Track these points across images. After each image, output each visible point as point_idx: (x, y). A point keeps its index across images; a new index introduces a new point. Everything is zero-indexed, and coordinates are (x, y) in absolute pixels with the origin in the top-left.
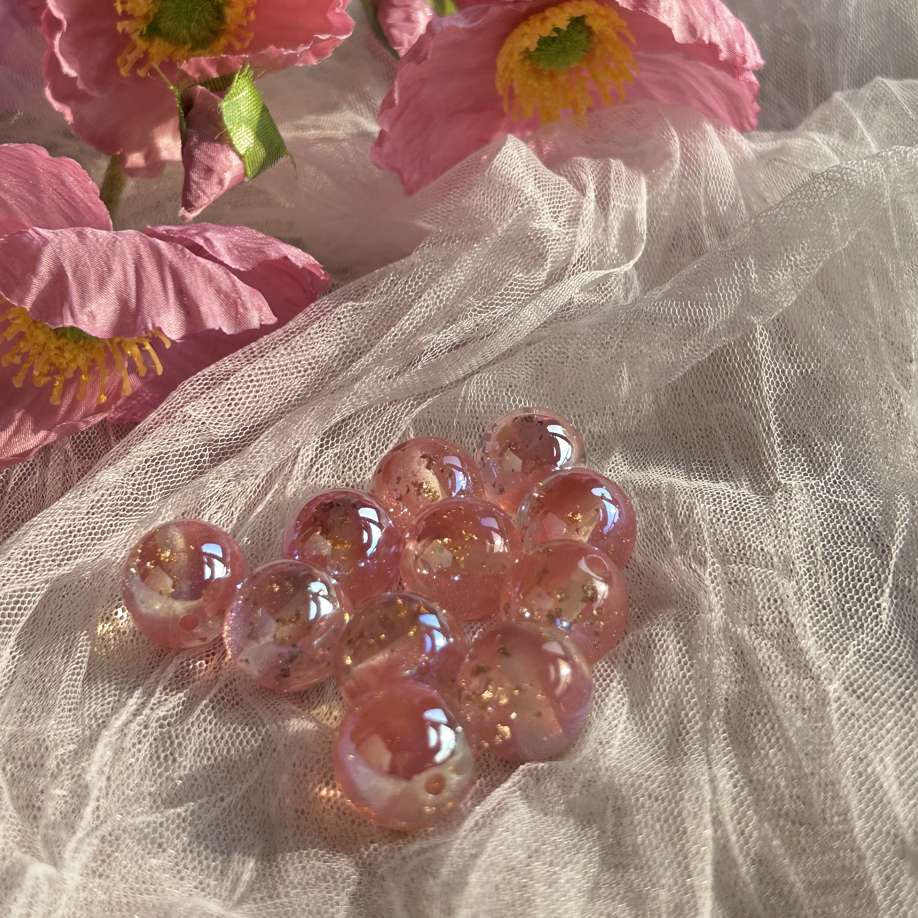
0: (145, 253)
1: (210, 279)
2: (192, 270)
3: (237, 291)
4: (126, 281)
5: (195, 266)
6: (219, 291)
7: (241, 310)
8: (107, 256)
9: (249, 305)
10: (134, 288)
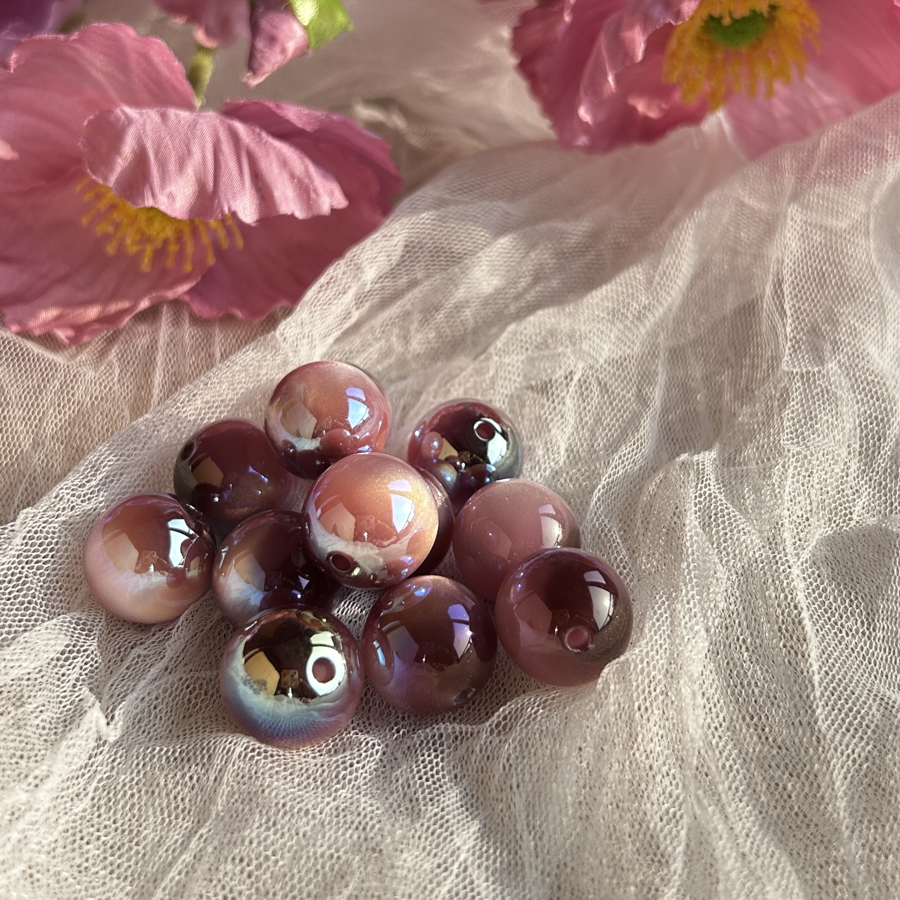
0: (224, 137)
1: (284, 163)
2: (268, 155)
3: (309, 177)
4: (205, 164)
5: (271, 150)
6: (292, 176)
7: (313, 195)
9: (321, 190)
10: (212, 171)
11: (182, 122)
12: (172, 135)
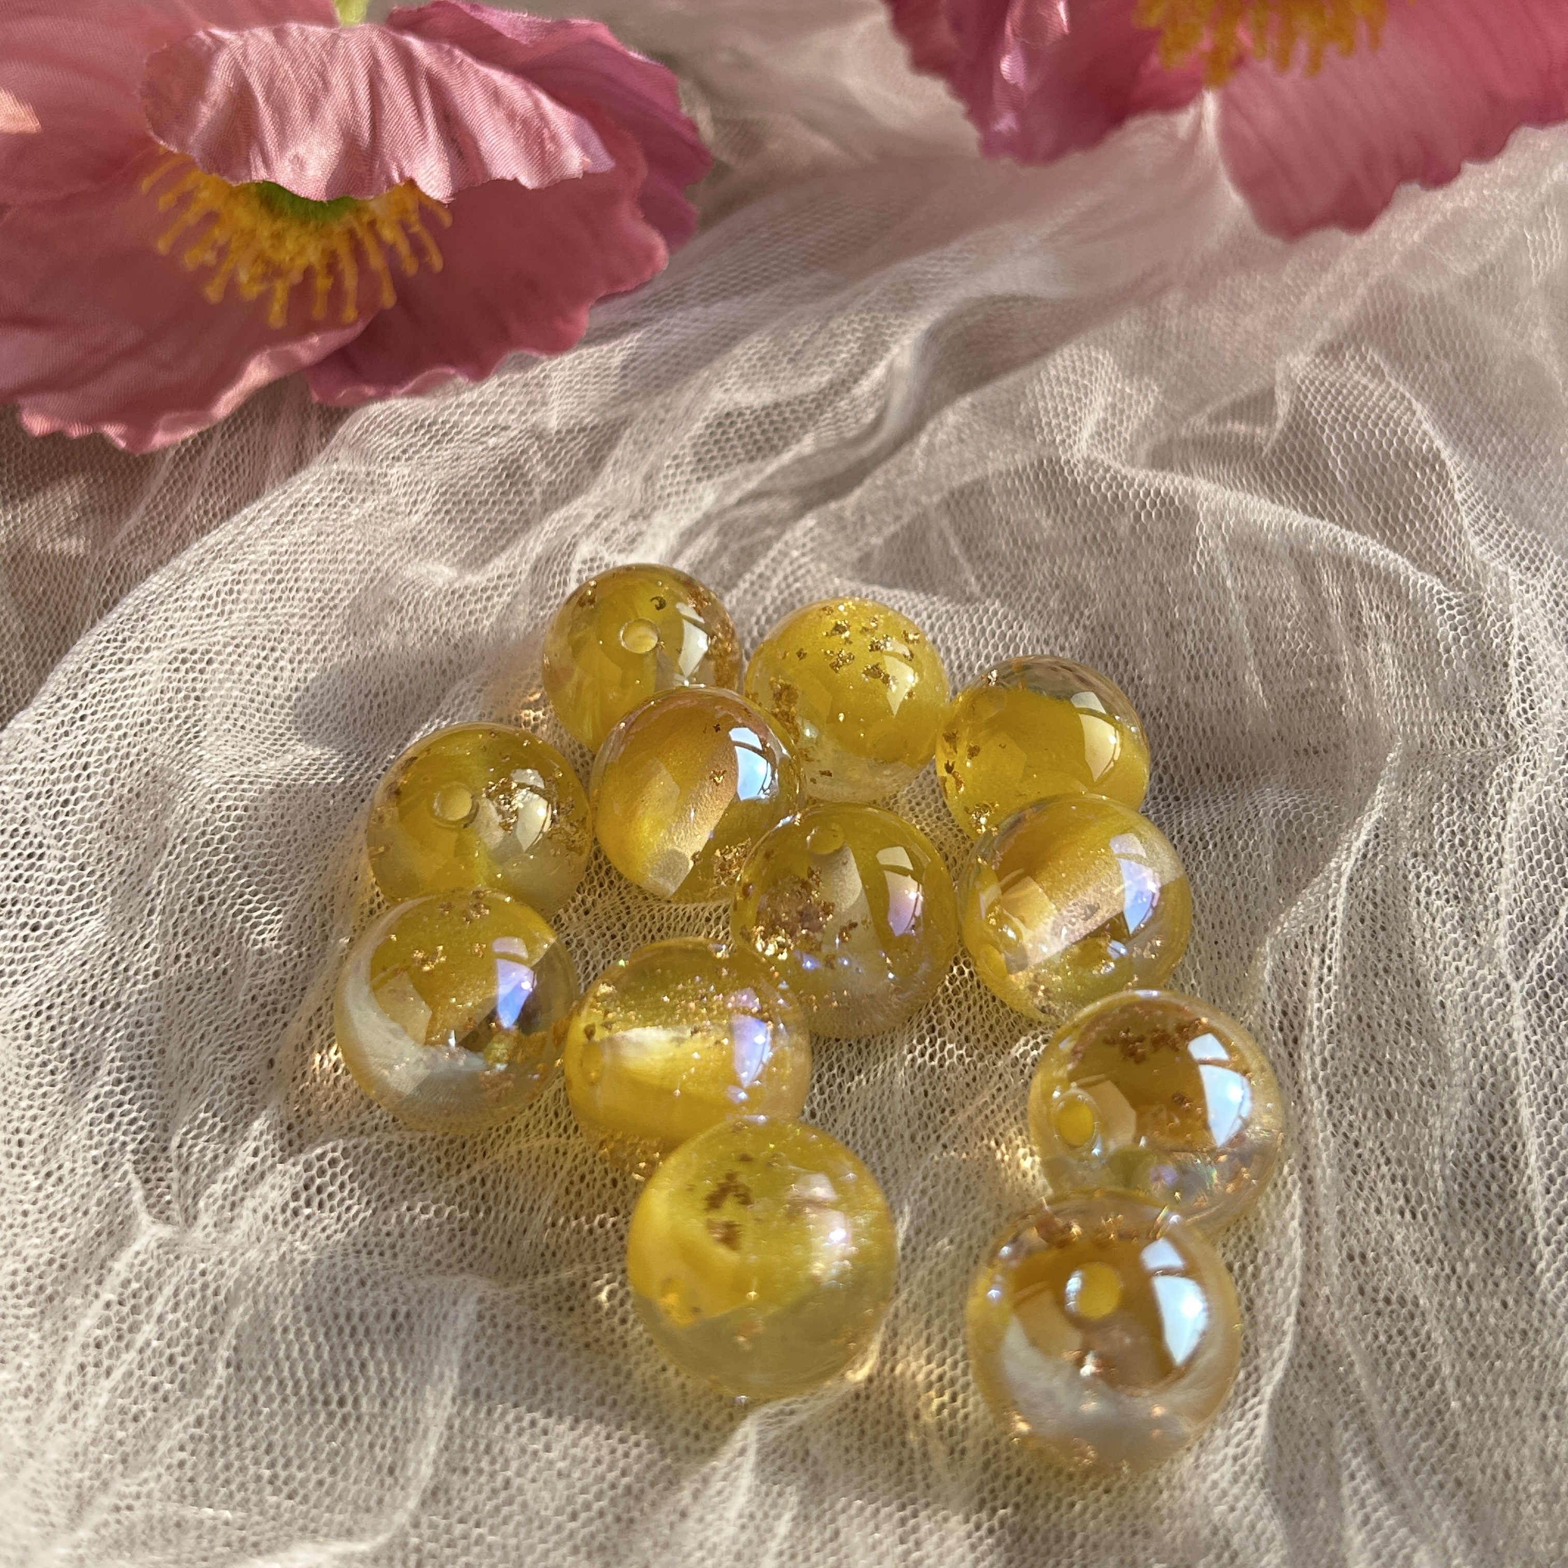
0: (386, 57)
1: (496, 96)
2: (465, 83)
3: (543, 117)
4: (354, 104)
5: (471, 76)
6: (511, 116)
7: (549, 146)
9: (563, 138)
10: (367, 114)
11: (312, 39)
12: (294, 61)
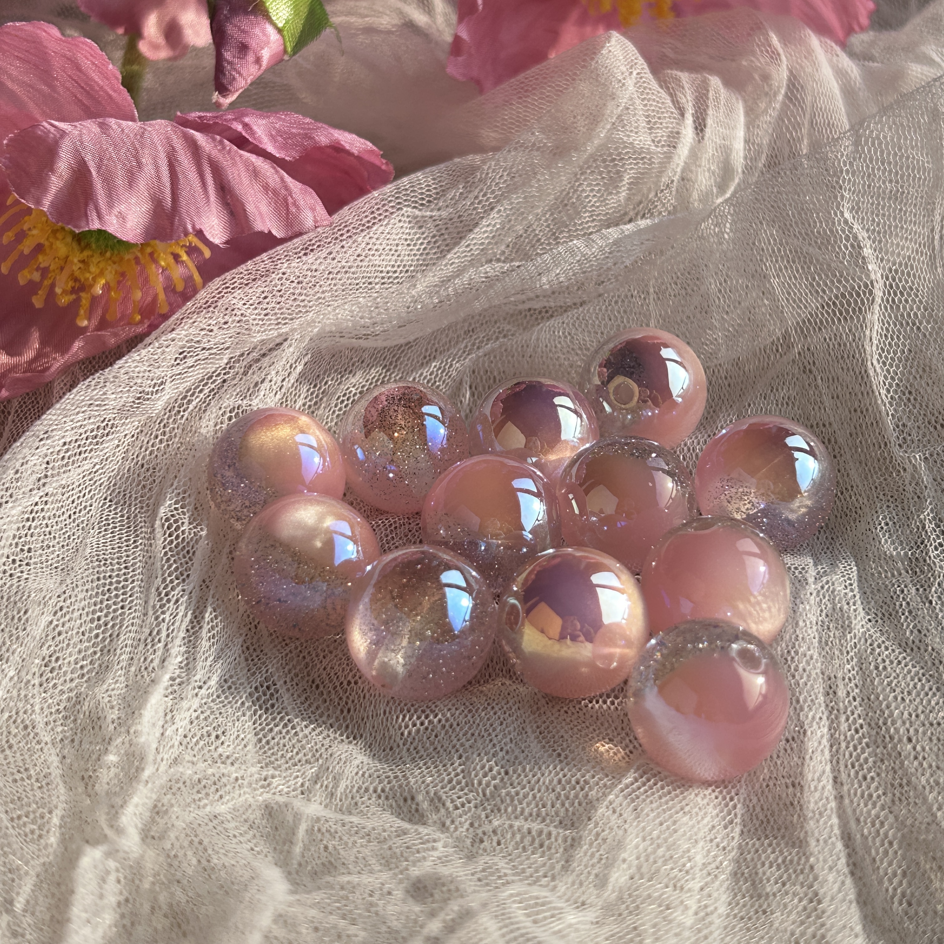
0: (179, 144)
1: (255, 173)
2: (234, 164)
4: (159, 177)
5: (238, 159)
6: (266, 188)
7: (293, 209)
8: (136, 149)
9: (302, 203)
10: (168, 184)
11: (127, 131)
